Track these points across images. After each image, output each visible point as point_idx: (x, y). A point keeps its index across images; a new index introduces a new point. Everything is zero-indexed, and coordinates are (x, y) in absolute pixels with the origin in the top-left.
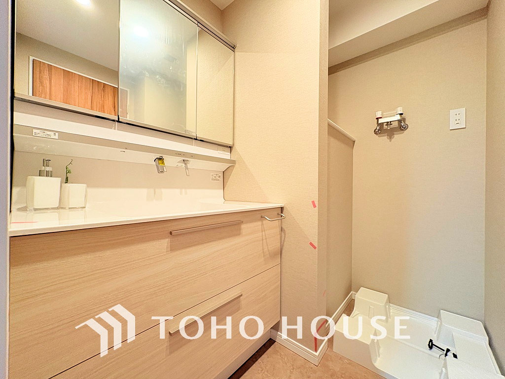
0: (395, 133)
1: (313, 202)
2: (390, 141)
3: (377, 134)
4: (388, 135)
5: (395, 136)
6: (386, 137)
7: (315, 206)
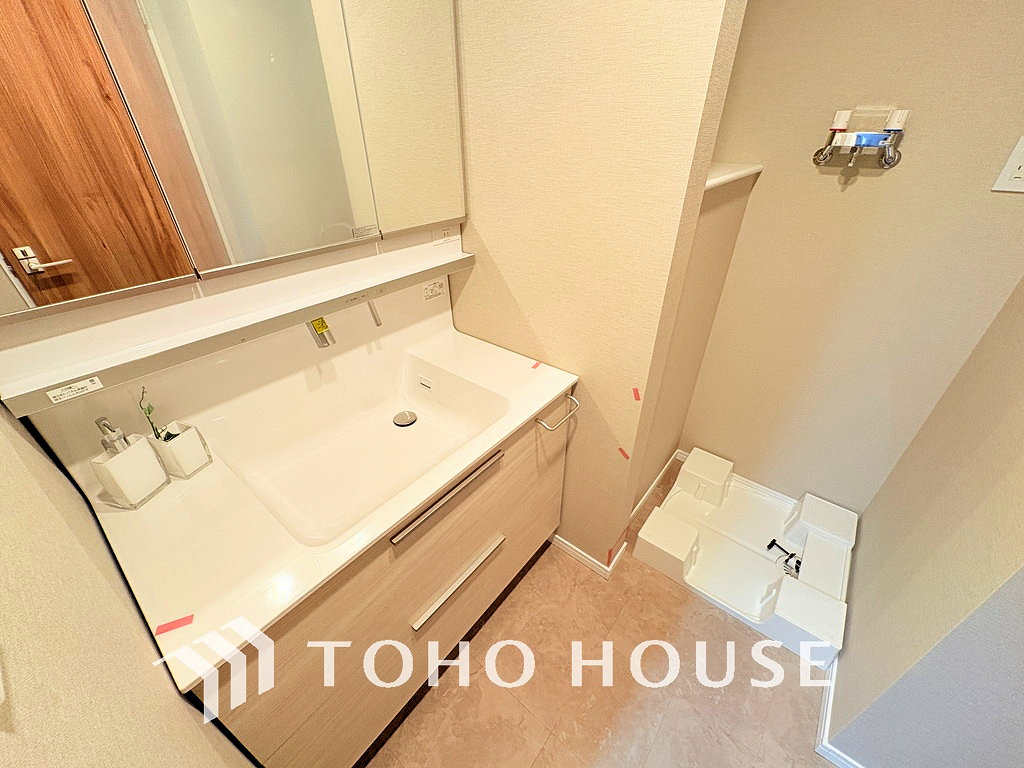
0: (861, 170)
1: (636, 391)
2: (842, 191)
3: (817, 164)
4: (842, 174)
5: (860, 179)
6: (836, 177)
7: (637, 398)
